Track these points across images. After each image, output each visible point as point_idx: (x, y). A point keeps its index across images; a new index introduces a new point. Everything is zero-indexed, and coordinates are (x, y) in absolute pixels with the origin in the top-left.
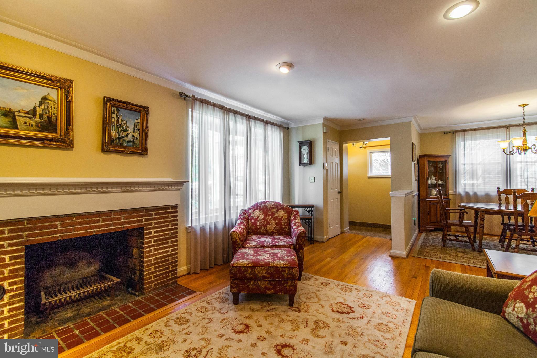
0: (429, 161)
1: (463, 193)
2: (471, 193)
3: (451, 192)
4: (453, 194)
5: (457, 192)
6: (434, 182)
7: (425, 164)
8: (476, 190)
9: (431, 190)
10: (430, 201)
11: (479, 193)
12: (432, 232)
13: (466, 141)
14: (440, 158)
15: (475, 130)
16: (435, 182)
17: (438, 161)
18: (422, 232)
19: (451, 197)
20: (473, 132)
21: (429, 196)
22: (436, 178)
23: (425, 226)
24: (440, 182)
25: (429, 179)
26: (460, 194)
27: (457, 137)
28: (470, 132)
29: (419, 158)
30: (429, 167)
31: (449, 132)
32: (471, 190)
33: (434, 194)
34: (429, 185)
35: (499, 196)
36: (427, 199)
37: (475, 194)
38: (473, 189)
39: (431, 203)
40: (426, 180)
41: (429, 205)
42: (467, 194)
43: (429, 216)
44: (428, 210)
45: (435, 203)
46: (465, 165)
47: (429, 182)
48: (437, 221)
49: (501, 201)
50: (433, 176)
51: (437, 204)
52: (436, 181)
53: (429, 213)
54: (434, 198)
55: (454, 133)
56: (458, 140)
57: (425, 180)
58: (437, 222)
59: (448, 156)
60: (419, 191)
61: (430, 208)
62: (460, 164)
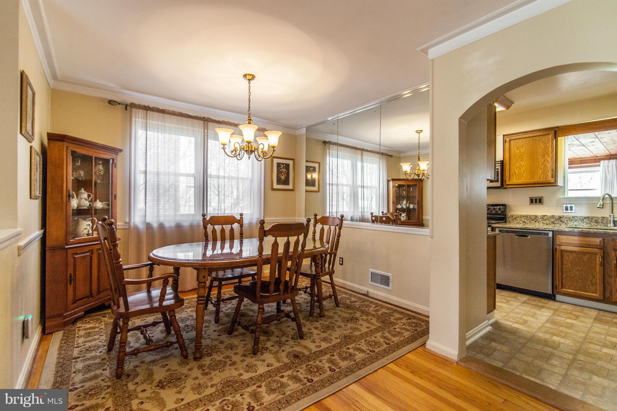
0: (73, 153)
1: (141, 226)
2: (155, 225)
3: (119, 224)
4: (123, 227)
5: (132, 224)
6: (86, 204)
7: (65, 158)
8: (162, 219)
9: (77, 223)
10: (75, 251)
11: (167, 225)
12: (79, 325)
13: (150, 131)
14: (100, 152)
15: (163, 112)
16: (88, 204)
17: (96, 158)
18: (52, 333)
19: (118, 234)
20: (161, 114)
21: (73, 238)
22: (89, 196)
23: (60, 315)
24: (99, 205)
25: (73, 198)
26: (137, 228)
27: (133, 119)
28: (156, 114)
29: (46, 142)
30: (75, 169)
31: (119, 104)
32: (155, 219)
33: (86, 232)
34: (73, 210)
35: (205, 228)
36: (67, 245)
37: (161, 226)
38: (158, 216)
39: (77, 254)
40: (65, 199)
41: (72, 260)
42: (149, 226)
43: (70, 288)
44: (70, 271)
45: (86, 253)
46: (146, 173)
47: (74, 203)
48: (91, 291)
49: (208, 237)
50: (83, 190)
51: (92, 253)
52: (90, 201)
53: (72, 279)
54: (85, 241)
55: (128, 107)
56: (135, 125)
57: (62, 199)
58: (91, 295)
59: (116, 151)
60: (44, 225)
61: (75, 265)
62: (137, 172)
